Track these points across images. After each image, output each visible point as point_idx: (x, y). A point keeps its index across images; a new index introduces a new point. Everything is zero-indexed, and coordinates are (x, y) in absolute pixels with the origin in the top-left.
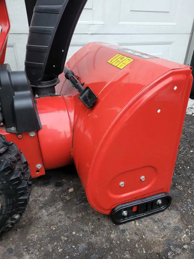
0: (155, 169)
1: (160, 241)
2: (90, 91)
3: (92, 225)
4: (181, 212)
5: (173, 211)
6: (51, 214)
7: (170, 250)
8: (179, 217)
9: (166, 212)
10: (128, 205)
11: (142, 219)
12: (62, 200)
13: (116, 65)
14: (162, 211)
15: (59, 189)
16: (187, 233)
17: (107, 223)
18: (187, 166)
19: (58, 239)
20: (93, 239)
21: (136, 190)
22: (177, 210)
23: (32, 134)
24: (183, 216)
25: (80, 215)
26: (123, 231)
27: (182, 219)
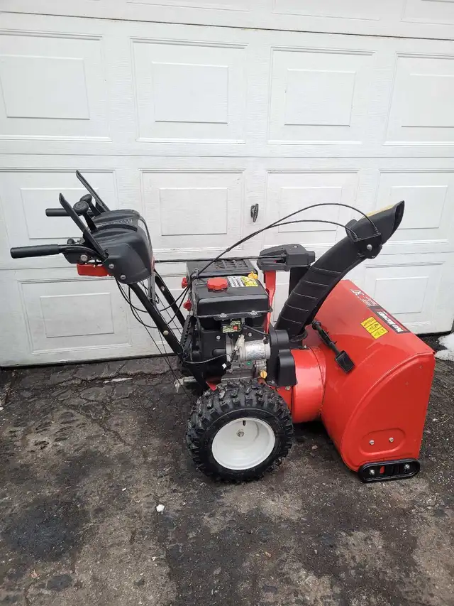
0: (404, 433)
1: (405, 501)
2: (346, 354)
3: (339, 480)
4: (430, 481)
5: (421, 480)
6: (299, 466)
7: (415, 508)
8: (428, 485)
9: (414, 479)
10: (375, 464)
11: (389, 482)
12: (308, 455)
13: (370, 332)
14: (409, 477)
15: (301, 445)
16: (433, 498)
17: (355, 481)
18: (446, 438)
19: (310, 486)
20: (342, 490)
21: (385, 450)
22: (427, 478)
23: (288, 388)
24: (431, 485)
25: (327, 470)
26: (370, 489)
27: (430, 487)
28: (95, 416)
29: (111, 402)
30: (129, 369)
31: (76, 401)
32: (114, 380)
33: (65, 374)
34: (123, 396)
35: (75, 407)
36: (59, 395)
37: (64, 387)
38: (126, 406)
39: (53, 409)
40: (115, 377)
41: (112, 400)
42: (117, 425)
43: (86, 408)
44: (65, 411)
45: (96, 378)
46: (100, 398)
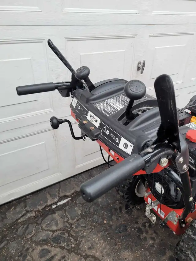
28: (68, 245)
29: (71, 227)
30: (66, 191)
31: (42, 236)
32: (59, 204)
33: (18, 209)
34: (77, 218)
35: (45, 242)
36: (24, 232)
37: (23, 222)
38: (85, 227)
39: (28, 249)
40: (59, 201)
41: (71, 224)
42: (89, 248)
43: (56, 240)
44: (39, 248)
45: (46, 207)
46: (61, 225)
